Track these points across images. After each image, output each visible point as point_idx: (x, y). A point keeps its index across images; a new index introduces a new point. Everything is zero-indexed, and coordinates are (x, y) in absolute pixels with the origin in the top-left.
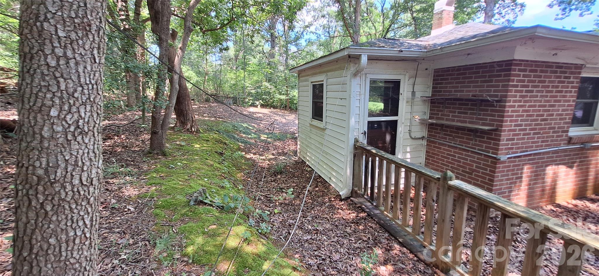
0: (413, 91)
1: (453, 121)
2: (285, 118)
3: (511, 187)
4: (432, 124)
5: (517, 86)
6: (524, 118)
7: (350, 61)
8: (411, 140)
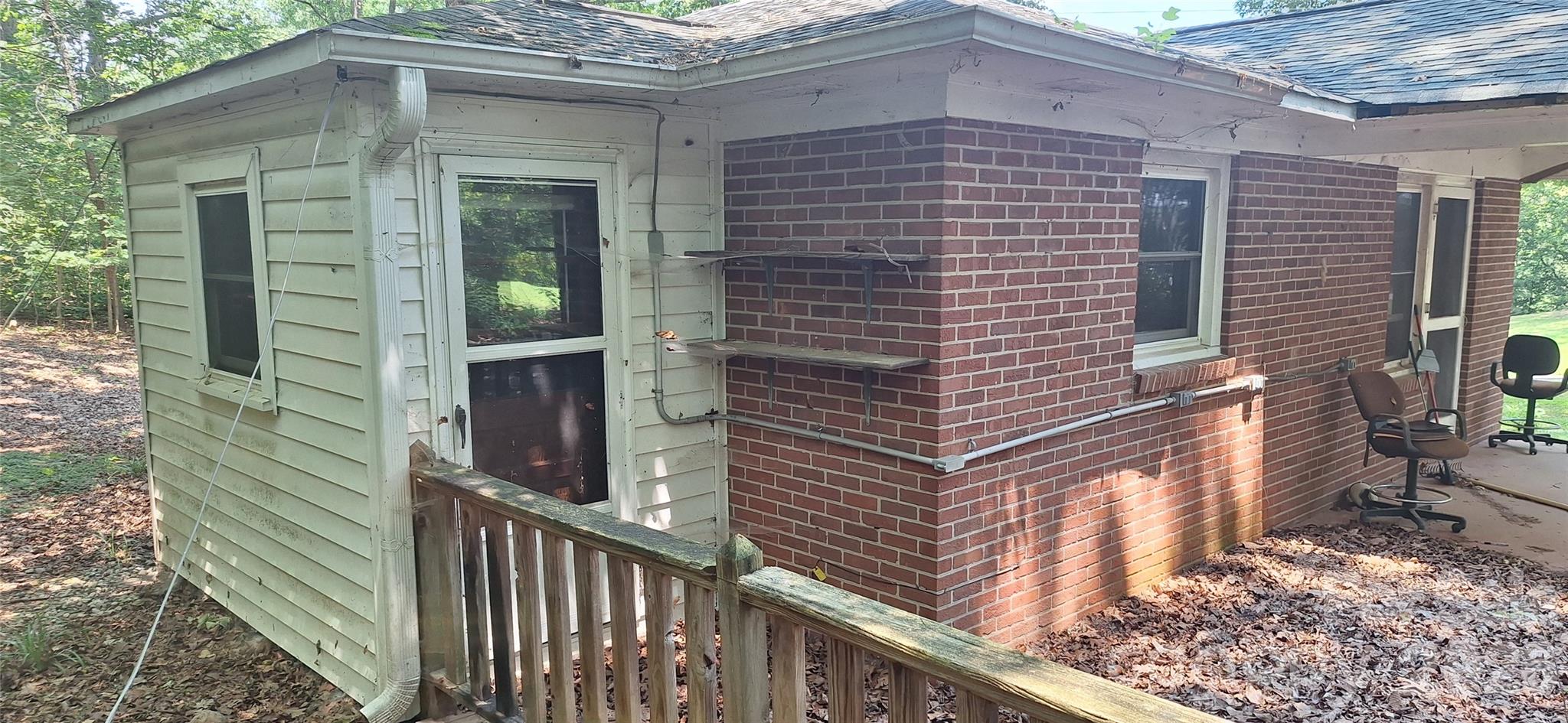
0: (654, 230)
1: (802, 341)
2: (98, 371)
3: (992, 565)
4: (733, 361)
5: (966, 211)
6: (1003, 320)
7: (355, 95)
8: (665, 429)
